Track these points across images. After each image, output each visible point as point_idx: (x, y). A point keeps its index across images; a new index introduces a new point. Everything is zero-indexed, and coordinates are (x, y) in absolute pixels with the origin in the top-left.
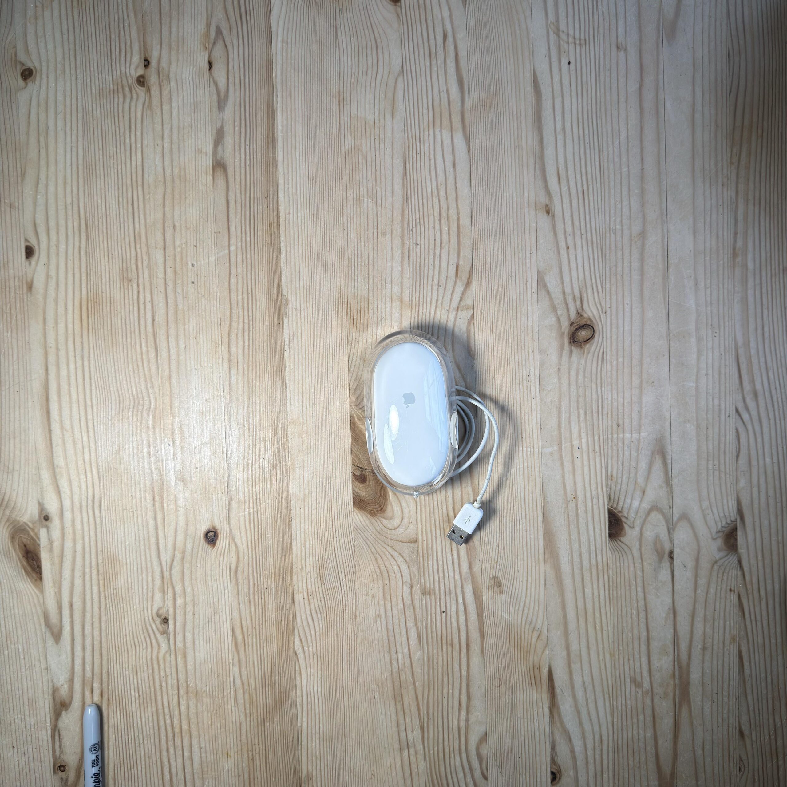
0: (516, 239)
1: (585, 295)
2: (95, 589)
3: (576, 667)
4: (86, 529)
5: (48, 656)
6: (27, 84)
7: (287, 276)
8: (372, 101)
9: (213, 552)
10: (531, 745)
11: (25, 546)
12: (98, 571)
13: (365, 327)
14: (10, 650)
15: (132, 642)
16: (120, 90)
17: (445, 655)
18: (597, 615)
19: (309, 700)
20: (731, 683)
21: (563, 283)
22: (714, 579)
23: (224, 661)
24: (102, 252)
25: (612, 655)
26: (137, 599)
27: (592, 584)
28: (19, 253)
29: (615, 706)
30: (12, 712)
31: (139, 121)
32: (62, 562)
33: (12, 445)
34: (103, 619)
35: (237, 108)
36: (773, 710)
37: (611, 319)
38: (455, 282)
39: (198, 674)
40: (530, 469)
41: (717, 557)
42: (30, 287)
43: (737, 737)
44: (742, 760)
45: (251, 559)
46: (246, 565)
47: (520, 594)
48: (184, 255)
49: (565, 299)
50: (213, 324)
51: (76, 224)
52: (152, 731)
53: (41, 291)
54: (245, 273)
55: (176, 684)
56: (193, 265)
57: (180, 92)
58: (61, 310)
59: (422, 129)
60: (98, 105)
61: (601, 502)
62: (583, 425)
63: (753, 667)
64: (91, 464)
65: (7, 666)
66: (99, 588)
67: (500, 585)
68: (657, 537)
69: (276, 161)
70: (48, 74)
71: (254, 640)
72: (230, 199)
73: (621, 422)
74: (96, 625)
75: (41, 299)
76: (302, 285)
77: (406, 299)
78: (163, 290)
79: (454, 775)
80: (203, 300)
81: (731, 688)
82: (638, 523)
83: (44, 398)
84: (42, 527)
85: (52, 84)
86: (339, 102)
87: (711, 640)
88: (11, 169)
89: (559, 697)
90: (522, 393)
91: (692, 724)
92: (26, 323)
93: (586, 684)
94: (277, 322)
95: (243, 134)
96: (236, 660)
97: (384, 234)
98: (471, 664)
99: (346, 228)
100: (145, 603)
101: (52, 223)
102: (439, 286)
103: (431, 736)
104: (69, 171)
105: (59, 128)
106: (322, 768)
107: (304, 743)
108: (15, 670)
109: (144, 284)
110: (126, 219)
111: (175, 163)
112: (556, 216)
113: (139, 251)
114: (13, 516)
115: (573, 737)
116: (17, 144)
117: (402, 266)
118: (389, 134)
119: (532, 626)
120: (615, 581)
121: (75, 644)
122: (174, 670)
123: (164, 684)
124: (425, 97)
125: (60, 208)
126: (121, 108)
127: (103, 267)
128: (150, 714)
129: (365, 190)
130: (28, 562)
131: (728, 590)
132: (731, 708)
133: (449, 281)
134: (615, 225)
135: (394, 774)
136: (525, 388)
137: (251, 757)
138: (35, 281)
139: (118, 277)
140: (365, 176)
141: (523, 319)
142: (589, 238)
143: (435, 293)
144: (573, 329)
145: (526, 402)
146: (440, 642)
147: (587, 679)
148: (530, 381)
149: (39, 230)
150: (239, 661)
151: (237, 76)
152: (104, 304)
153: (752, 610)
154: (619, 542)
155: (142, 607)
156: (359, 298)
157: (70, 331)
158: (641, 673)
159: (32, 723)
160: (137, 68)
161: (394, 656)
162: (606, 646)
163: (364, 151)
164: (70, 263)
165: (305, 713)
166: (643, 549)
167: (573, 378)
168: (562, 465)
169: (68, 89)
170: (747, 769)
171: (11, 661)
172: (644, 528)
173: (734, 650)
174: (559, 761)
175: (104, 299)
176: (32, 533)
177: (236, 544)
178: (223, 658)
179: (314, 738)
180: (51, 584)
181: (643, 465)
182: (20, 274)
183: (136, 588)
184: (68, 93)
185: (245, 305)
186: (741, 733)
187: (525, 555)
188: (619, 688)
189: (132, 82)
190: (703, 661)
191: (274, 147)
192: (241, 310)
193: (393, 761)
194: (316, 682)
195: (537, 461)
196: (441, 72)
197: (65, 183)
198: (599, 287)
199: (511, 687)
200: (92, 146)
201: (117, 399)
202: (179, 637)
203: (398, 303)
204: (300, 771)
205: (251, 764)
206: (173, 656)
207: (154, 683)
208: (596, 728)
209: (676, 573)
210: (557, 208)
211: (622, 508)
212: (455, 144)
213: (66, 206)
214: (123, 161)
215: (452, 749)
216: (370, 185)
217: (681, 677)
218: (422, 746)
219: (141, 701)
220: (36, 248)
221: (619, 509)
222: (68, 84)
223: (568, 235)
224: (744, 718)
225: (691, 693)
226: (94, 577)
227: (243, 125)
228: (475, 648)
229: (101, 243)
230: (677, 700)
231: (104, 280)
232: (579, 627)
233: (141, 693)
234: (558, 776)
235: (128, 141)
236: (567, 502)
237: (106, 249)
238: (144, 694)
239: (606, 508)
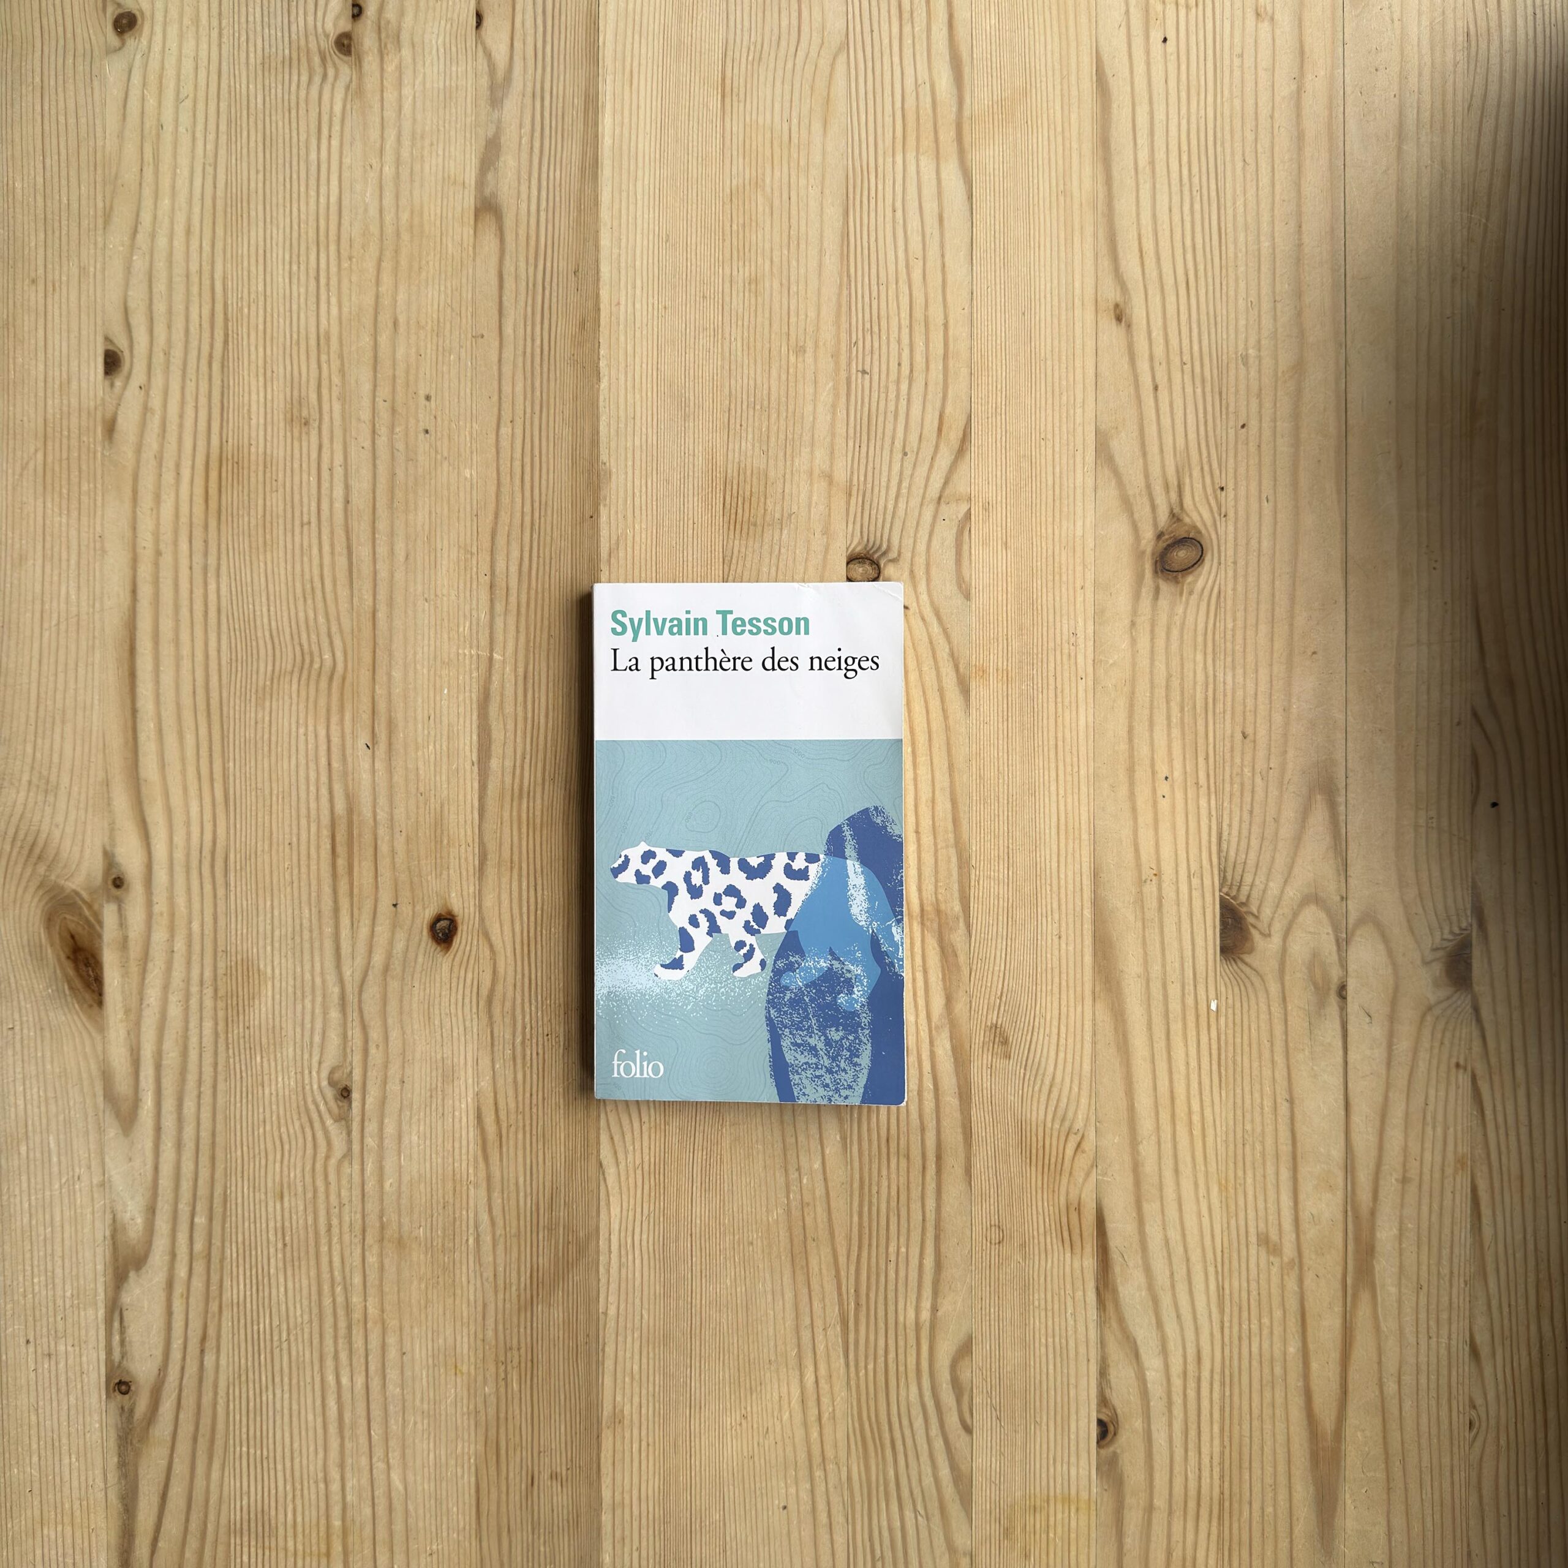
0: (1056, 367)
1: (1187, 481)
2: (208, 1025)
3: (1151, 1208)
4: (196, 906)
5: (107, 1159)
6: (123, 43)
7: (609, 425)
8: (787, 97)
9: (444, 962)
10: (1059, 1365)
11: (73, 937)
12: (216, 990)
13: (759, 529)
14: (31, 1145)
15: (276, 1134)
16: (304, 60)
17: (894, 1176)
18: (1196, 1106)
19: (624, 1260)
20: (1456, 1251)
21: (1144, 454)
22: (1426, 1043)
23: (458, 1177)
24: (253, 366)
25: (1223, 1188)
26: (291, 1050)
27: (1186, 1045)
28: (92, 365)
29: (1227, 1291)
30: (28, 1268)
31: (337, 121)
32: (144, 972)
33: (57, 737)
34: (221, 1086)
35: (528, 100)
36: (1538, 1306)
37: (1236, 529)
38: (937, 447)
39: (404, 1201)
40: (1070, 815)
41: (1433, 999)
42: (110, 428)
43: (1467, 1359)
44: (1474, 1407)
45: (519, 976)
46: (510, 988)
47: (1043, 1060)
48: (412, 378)
49: (1148, 487)
50: (462, 515)
51: (206, 312)
52: (306, 1317)
53: (132, 438)
54: (528, 415)
55: (360, 1222)
56: (428, 398)
57: (419, 67)
58: (168, 477)
59: (880, 152)
60: (260, 87)
61: (1207, 882)
62: (1176, 732)
63: (1499, 1219)
64: (212, 780)
65: (24, 1178)
66: (216, 1024)
67: (1005, 1042)
68: (1315, 955)
69: (596, 203)
70: (165, 24)
71: (520, 1136)
72: (505, 272)
73: (1249, 731)
74: (207, 1099)
75: (130, 454)
76: (637, 443)
77: (841, 475)
78: (367, 444)
79: (905, 1422)
80: (446, 464)
81: (1456, 1260)
82: (1278, 928)
83: (127, 647)
84: (108, 901)
85: (173, 44)
86: (723, 97)
87: (1418, 1163)
88: (84, 202)
89: (1117, 1269)
90: (1059, 668)
91: (1377, 1328)
92: (99, 498)
93: (1172, 1244)
94: (587, 516)
95: (536, 150)
96: (482, 1174)
97: (800, 350)
98: (944, 1196)
99: (727, 336)
100: (306, 1056)
101: (160, 308)
102: (905, 454)
103: (862, 1341)
104: (197, 210)
105: (182, 129)
106: (644, 1401)
107: (610, 1350)
108: (39, 1186)
109: (332, 432)
110: (303, 305)
111: (403, 201)
112: (1134, 327)
113: (325, 367)
114: (53, 877)
115: (1142, 1351)
116: (99, 155)
117: (834, 414)
118: (817, 159)
119: (1067, 1124)
120: (1231, 1041)
121: (163, 1137)
122: (356, 1192)
123: (335, 1222)
124: (888, 92)
125: (176, 279)
126: (303, 93)
127: (254, 397)
128: (305, 1282)
129: (768, 263)
130: (77, 969)
131: (1453, 1065)
132: (1455, 1300)
133: (924, 444)
134: (1246, 349)
135: (786, 1416)
136: (1065, 658)
137: (502, 1375)
138: (120, 420)
139: (282, 417)
140: (768, 237)
141: (1064, 523)
142: (1198, 370)
143: (896, 468)
144: (1162, 545)
145: (1067, 687)
146: (884, 1150)
147: (1174, 1235)
148: (1075, 645)
149: (134, 321)
150: (489, 1178)
151: (530, 40)
152: (253, 468)
153: (1499, 1108)
154: (1240, 964)
155: (299, 1064)
156: (749, 472)
157: (184, 519)
158: (1280, 1225)
159: (68, 1294)
160: (337, 18)
161: (793, 1175)
162: (1212, 1168)
163: (768, 189)
164: (191, 386)
165: (613, 1286)
166: (1287, 978)
167: (1160, 643)
168: (1134, 809)
169: (203, 54)
170: (1484, 1424)
171: (32, 1167)
172: (1290, 938)
173: (1463, 1182)
174: (1116, 1399)
175: (253, 458)
176: (87, 912)
177: (491, 946)
178: (457, 1170)
179: (629, 1339)
180: (120, 1015)
181: (1290, 813)
182: (92, 404)
183: (290, 1027)
184: (203, 63)
185: (527, 478)
186: (1475, 1352)
187: (1056, 985)
188: (1235, 1255)
189: (328, 45)
190: (1402, 1206)
191: (595, 177)
192: (517, 488)
193: (784, 1390)
194: (638, 1223)
195: (1084, 800)
196: (921, 48)
197: (188, 232)
198: (1215, 465)
199: (1023, 1246)
200: (245, 165)
201: (270, 652)
202: (371, 1127)
203: (824, 484)
204: (599, 1405)
205: (502, 1390)
206: (356, 1167)
207: (315, 1219)
208: (1190, 1335)
209: (1350, 1027)
210: (1137, 312)
211: (1249, 896)
212: (944, 184)
213: (187, 276)
214: (303, 195)
215: (902, 1369)
216: (776, 253)
217: (1357, 1239)
218: (842, 1361)
219: (288, 1255)
220: (126, 354)
221: (1243, 898)
222: (204, 46)
223: (1156, 365)
224: (1481, 1321)
225: (1377, 1268)
226: (208, 1003)
227: (537, 134)
228: (954, 1165)
229: (253, 349)
230: (1349, 1281)
231: (254, 422)
232: (1158, 1128)
233: (288, 1238)
234: (1111, 1428)
235: (313, 156)
236: (1141, 882)
237: (261, 362)
238: (295, 1241)
239: (1217, 894)
